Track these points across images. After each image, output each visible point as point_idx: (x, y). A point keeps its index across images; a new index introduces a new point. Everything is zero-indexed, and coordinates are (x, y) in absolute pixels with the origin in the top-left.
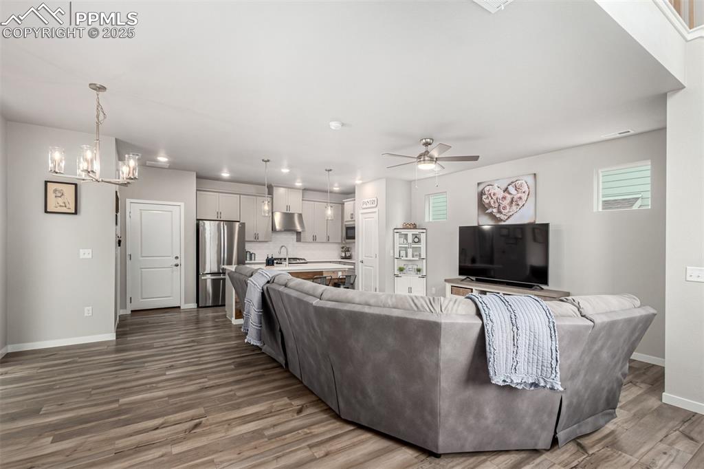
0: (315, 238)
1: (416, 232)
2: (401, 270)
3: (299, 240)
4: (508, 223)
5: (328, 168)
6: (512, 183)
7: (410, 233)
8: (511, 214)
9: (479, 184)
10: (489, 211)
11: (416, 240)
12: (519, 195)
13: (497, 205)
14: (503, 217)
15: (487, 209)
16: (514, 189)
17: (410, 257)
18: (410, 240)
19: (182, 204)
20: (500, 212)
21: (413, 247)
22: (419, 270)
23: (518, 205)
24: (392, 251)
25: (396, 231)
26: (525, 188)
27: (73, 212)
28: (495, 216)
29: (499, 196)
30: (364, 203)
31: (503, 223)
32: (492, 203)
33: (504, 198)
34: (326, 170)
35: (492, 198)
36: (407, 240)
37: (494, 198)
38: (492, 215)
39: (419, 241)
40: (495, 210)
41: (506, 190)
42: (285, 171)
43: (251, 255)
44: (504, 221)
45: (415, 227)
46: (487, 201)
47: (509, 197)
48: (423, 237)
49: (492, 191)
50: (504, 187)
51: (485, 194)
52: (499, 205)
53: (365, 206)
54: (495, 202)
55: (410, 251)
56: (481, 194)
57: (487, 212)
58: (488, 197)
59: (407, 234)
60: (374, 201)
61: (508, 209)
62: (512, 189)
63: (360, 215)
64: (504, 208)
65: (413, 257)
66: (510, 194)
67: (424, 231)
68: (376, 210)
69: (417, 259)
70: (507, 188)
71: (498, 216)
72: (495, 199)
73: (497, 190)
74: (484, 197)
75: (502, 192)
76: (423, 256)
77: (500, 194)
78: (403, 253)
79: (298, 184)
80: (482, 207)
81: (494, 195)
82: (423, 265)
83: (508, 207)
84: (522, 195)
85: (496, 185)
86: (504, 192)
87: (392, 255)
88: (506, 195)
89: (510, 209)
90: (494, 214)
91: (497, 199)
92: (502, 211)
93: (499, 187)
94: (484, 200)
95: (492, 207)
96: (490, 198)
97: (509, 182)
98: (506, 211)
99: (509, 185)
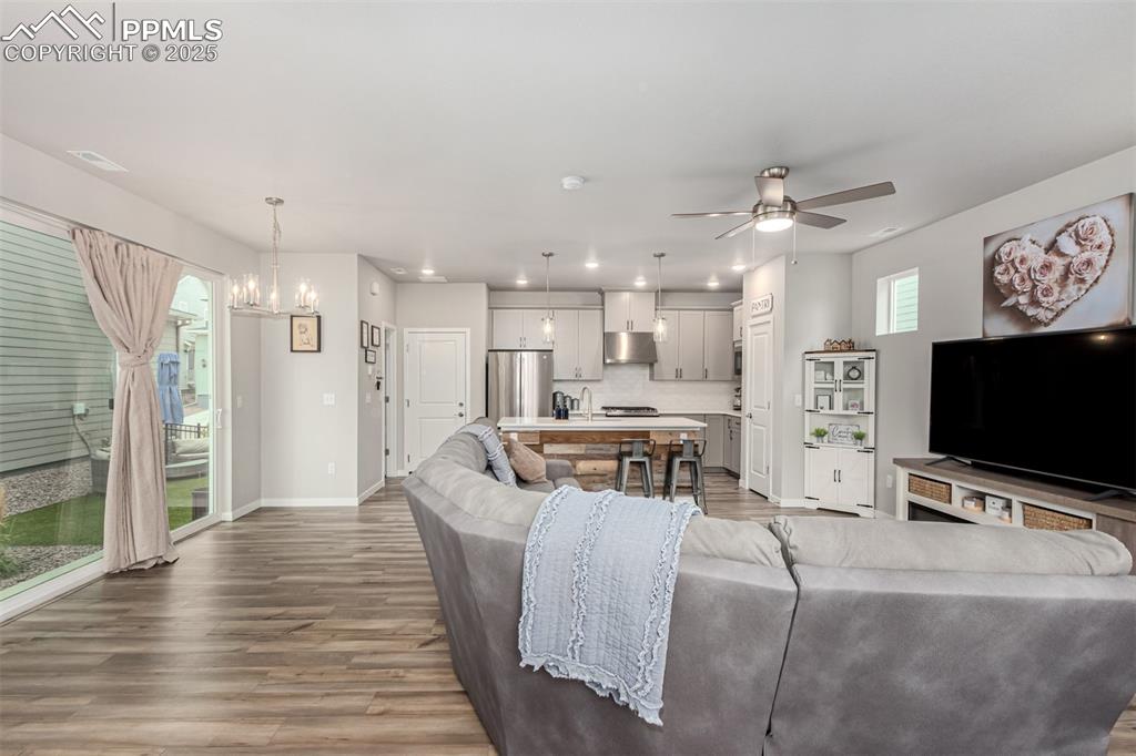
0: (679, 375)
1: (853, 357)
2: (820, 434)
3: (652, 377)
4: (1055, 328)
5: (658, 252)
6: (1068, 226)
7: (839, 360)
8: (1062, 305)
9: (987, 240)
10: (1010, 302)
11: (854, 374)
12: (1086, 256)
13: (1029, 284)
14: (1042, 314)
15: (1006, 299)
16: (1072, 242)
17: (839, 409)
18: (839, 372)
19: (468, 330)
20: (1035, 303)
21: (845, 390)
22: (860, 437)
23: (1082, 281)
24: (799, 397)
25: (808, 356)
26: (1103, 236)
27: (316, 349)
28: (1023, 314)
29: (1034, 263)
30: (755, 307)
31: (1042, 330)
32: (1017, 281)
33: (1047, 267)
34: (655, 256)
35: (1017, 271)
36: (833, 374)
37: (1023, 269)
38: (1016, 313)
39: (861, 375)
40: (1023, 300)
41: (1052, 247)
42: (592, 265)
43: (572, 401)
44: (1046, 325)
45: (850, 346)
46: (1004, 279)
47: (1059, 263)
48: (869, 367)
49: (1017, 254)
50: (1045, 241)
51: (1000, 263)
52: (1035, 286)
53: (755, 312)
54: (1023, 280)
55: (839, 398)
56: (992, 263)
57: (1005, 304)
58: (1007, 270)
59: (833, 363)
60: (768, 300)
61: (1056, 294)
62: (1067, 244)
63: (749, 329)
64: (1047, 292)
65: (846, 408)
66: (1061, 254)
67: (873, 354)
68: (769, 318)
69: (855, 413)
70: (1056, 241)
71: (1031, 312)
72: (1025, 271)
73: (1028, 251)
74: (998, 269)
75: (1042, 254)
76: (869, 406)
77: (1037, 257)
78: (824, 401)
79: (640, 283)
80: (995, 294)
81: (1022, 261)
82: (867, 426)
83: (1056, 289)
84: (1095, 255)
85: (1026, 238)
86: (1047, 251)
87: (800, 404)
88: (1053, 258)
89: (1060, 293)
90: (1021, 308)
91: (1029, 270)
92: (1042, 299)
93: (1034, 242)
94: (999, 277)
95: (1016, 291)
96: (1012, 271)
97: (1060, 226)
98: (1051, 299)
99: (1059, 234)
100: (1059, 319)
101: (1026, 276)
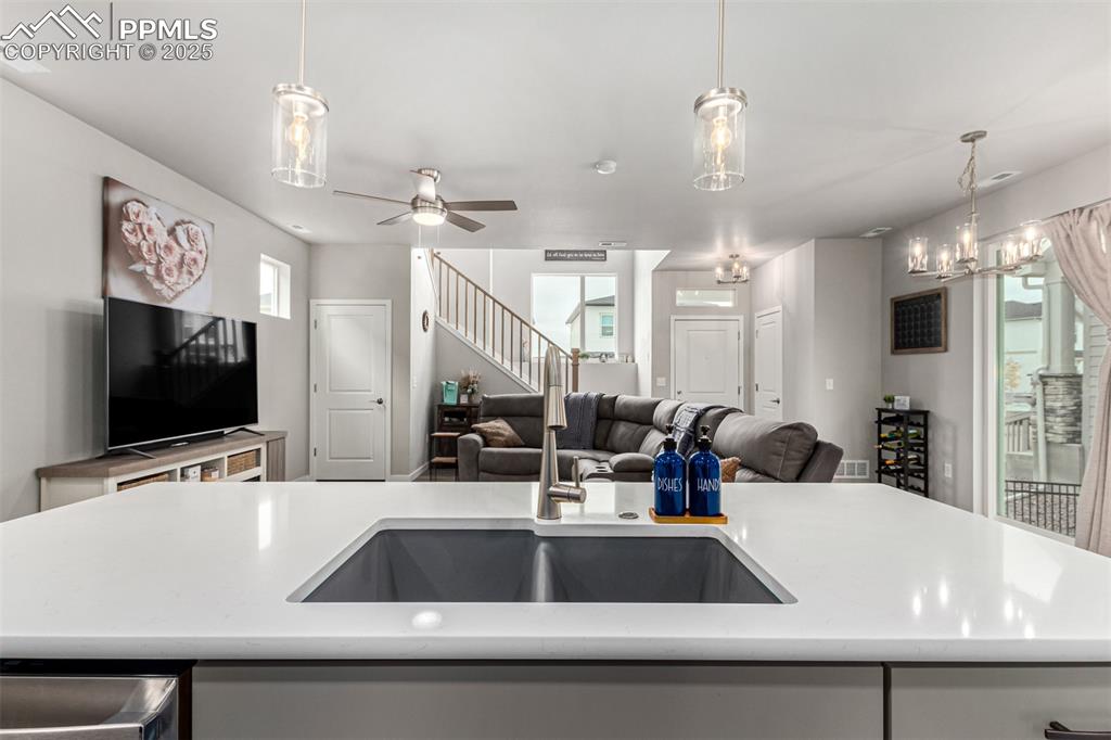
6: (183, 222)
8: (180, 288)
9: (107, 183)
10: (138, 267)
12: (194, 254)
13: (154, 258)
14: (166, 292)
15: (134, 263)
16: (186, 237)
20: (159, 277)
23: (191, 273)
26: (202, 246)
29: (159, 241)
32: (145, 249)
33: (168, 248)
35: (144, 238)
37: (150, 239)
38: (143, 280)
40: (150, 270)
41: (172, 232)
44: (169, 302)
46: (132, 240)
47: (177, 251)
50: (170, 222)
51: (129, 220)
52: (159, 262)
54: (150, 250)
57: (132, 267)
58: (134, 230)
61: (175, 277)
62: (180, 231)
64: (169, 270)
66: (179, 244)
70: (174, 229)
71: (157, 285)
72: (151, 242)
73: (155, 224)
75: (166, 234)
77: (163, 238)
81: (148, 231)
83: (175, 273)
84: (198, 256)
85: (153, 210)
86: (169, 234)
88: (172, 243)
89: (179, 276)
90: (148, 278)
91: (155, 243)
92: (166, 277)
93: (159, 218)
94: (127, 234)
95: (142, 258)
96: (140, 236)
97: (178, 219)
98: (173, 280)
99: (178, 224)
100: (178, 299)
101: (152, 248)
